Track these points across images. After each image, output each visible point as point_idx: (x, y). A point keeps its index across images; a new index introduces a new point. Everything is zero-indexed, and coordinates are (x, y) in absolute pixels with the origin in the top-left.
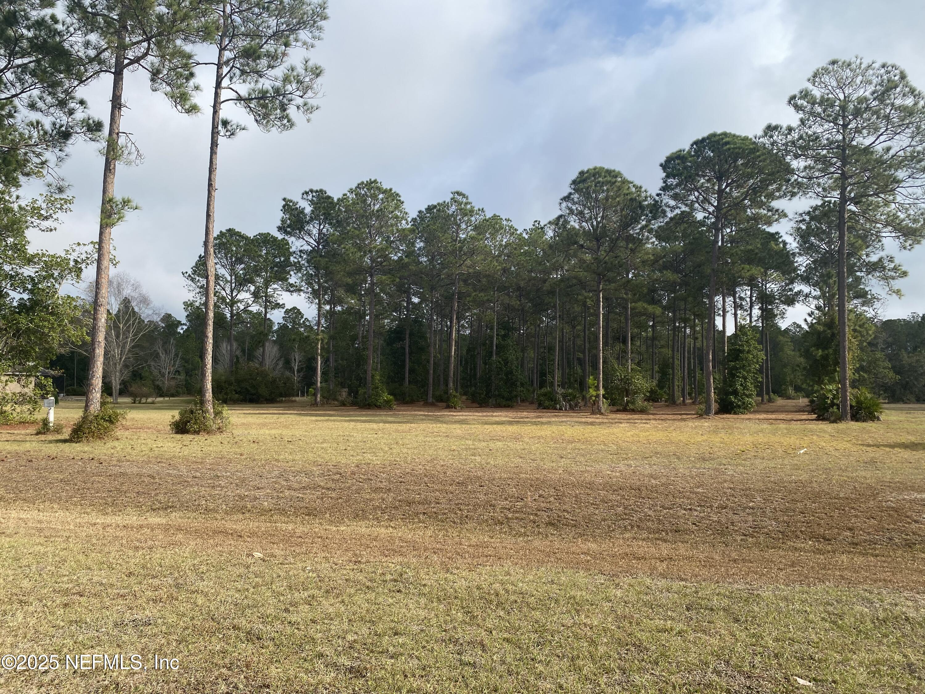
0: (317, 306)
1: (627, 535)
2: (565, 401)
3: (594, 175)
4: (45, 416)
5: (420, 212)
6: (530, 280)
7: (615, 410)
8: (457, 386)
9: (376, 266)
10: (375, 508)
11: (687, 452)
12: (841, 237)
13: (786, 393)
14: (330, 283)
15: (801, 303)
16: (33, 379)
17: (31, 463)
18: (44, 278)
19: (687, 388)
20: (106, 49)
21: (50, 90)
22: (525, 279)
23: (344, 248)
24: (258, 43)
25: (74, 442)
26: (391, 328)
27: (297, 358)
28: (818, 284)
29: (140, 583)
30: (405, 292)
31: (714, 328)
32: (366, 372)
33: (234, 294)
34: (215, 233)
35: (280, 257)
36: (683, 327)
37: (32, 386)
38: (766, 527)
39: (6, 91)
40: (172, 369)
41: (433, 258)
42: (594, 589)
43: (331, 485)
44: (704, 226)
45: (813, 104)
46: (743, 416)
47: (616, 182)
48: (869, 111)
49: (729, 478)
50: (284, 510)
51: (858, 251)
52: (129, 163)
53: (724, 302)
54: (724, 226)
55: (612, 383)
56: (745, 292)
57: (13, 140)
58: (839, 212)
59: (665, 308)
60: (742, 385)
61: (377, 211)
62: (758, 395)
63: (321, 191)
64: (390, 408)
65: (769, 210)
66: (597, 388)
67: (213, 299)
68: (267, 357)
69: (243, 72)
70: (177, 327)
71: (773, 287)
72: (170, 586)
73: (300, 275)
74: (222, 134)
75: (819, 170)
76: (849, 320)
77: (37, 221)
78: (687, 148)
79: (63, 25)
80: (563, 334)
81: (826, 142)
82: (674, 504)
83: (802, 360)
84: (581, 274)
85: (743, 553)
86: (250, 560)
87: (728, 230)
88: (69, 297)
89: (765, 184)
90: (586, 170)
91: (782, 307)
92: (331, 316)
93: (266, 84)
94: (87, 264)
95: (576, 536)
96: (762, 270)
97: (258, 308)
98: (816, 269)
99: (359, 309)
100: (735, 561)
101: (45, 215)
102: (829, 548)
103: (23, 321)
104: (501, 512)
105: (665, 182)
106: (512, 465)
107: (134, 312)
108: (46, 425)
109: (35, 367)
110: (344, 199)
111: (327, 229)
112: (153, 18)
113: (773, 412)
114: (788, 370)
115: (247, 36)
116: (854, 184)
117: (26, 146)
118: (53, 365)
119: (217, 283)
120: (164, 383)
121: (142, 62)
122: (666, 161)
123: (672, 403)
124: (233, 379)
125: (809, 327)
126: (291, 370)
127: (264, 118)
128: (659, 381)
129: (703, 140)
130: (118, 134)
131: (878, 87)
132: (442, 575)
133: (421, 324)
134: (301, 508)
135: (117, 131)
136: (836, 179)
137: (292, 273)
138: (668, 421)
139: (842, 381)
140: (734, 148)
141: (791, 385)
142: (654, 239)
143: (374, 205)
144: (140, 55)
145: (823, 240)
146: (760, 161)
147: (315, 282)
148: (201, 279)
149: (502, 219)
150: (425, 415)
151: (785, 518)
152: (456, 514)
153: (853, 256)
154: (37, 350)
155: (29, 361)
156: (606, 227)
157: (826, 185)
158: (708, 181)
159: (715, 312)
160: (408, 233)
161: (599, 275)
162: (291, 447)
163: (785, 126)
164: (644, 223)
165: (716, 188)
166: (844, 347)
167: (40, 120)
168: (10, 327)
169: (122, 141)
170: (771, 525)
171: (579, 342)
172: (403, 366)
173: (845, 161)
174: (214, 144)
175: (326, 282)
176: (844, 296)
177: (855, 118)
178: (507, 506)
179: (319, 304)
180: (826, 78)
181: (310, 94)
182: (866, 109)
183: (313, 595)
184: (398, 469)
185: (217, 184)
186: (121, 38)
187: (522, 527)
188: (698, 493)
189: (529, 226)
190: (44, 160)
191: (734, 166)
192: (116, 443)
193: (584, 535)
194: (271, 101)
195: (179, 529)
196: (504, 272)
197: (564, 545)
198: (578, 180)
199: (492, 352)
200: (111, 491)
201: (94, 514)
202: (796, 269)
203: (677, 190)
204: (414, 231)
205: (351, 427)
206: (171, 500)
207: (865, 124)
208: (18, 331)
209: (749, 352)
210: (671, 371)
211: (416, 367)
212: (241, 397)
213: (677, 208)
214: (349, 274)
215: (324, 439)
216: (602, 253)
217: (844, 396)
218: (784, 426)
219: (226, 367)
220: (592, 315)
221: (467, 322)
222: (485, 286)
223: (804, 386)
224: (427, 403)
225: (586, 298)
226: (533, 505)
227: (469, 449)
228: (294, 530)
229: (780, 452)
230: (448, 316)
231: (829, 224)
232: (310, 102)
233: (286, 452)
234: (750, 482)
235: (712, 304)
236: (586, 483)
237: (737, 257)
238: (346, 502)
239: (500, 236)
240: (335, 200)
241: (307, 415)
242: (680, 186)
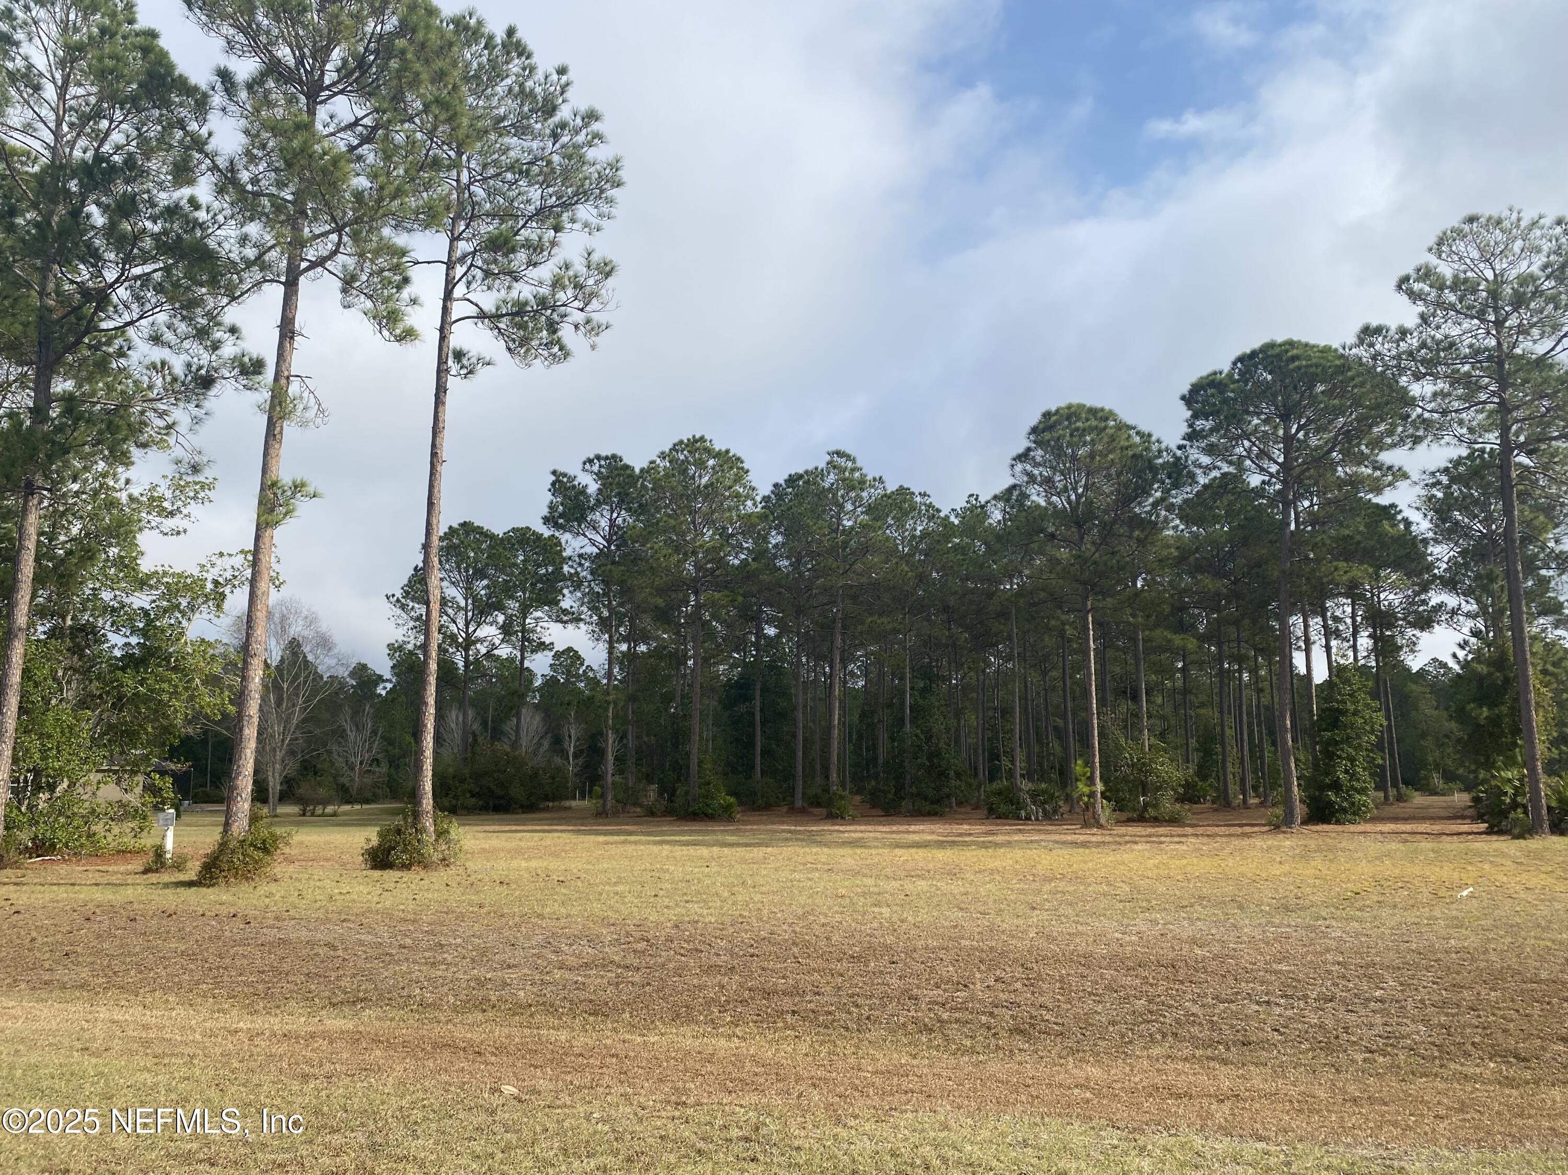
0: (607, 646)
1: (1156, 1051)
2: (1034, 803)
3: (1068, 418)
4: (158, 841)
5: (776, 485)
6: (964, 595)
7: (1124, 818)
8: (844, 776)
9: (703, 577)
10: (709, 1003)
11: (1256, 896)
12: (1508, 511)
13: (1428, 785)
14: (629, 606)
15: (1444, 625)
16: (140, 778)
17: (133, 924)
18: (165, 611)
19: (1250, 778)
20: (273, 247)
21: (184, 313)
22: (956, 593)
23: (652, 548)
24: (512, 227)
25: (205, 885)
26: (730, 680)
27: (573, 732)
28: (1473, 592)
29: (311, 1142)
30: (752, 619)
31: (1292, 671)
32: (688, 754)
33: (471, 629)
34: (442, 529)
35: (546, 565)
36: (1235, 671)
37: (138, 790)
38: (1408, 1036)
39: (116, 317)
40: (367, 756)
41: (799, 561)
42: (1102, 1158)
43: (632, 960)
44: (1263, 497)
45: (1441, 288)
46: (1352, 828)
47: (1105, 428)
48: (1541, 296)
49: (1333, 944)
50: (552, 1006)
51: (1540, 534)
52: (304, 424)
53: (1306, 626)
54: (1298, 497)
55: (1116, 771)
56: (1342, 608)
57: (123, 392)
58: (1501, 467)
59: (1202, 638)
60: (1346, 772)
61: (706, 487)
62: (1377, 789)
63: (614, 457)
64: (730, 819)
65: (1375, 469)
66: (1091, 781)
67: (436, 638)
68: (523, 734)
69: (487, 274)
70: (377, 685)
71: (1391, 598)
72: (361, 1147)
73: (579, 594)
74: (453, 372)
75: (1459, 398)
76: (1533, 654)
77: (158, 519)
78: (1226, 368)
79: (208, 212)
80: (1026, 686)
81: (1467, 350)
82: (1237, 993)
83: (1453, 725)
84: (1054, 582)
85: (1368, 1086)
86: (496, 1101)
87: (1306, 503)
88: (203, 640)
89: (1365, 424)
90: (1053, 409)
91: (1410, 632)
92: (630, 662)
93: (524, 291)
94: (234, 586)
95: (1064, 1053)
96: (1371, 570)
97: (509, 650)
98: (1466, 565)
99: (677, 649)
100: (1355, 1100)
101: (170, 508)
102: (1528, 1075)
103: (129, 683)
104: (930, 1009)
105: (1190, 426)
106: (946, 924)
107: (306, 662)
108: (160, 856)
109: (146, 758)
110: (652, 468)
111: (623, 518)
112: (347, 195)
113: (1406, 819)
114: (1428, 743)
115: (494, 216)
116: (1524, 420)
117: (144, 401)
118: (173, 754)
119: (443, 612)
120: (352, 780)
121: (329, 264)
122: (1191, 391)
123: (1223, 804)
124: (466, 771)
125: (1462, 668)
126: (564, 754)
127: (521, 346)
128: (1200, 767)
129: (1254, 354)
130: (288, 378)
131: (1552, 258)
132: (830, 1129)
133: (780, 671)
134: (581, 1002)
135: (286, 374)
136: (1491, 413)
137: (566, 591)
138: (1218, 839)
139: (1529, 762)
140: (1307, 366)
141: (1437, 767)
142: (1178, 522)
143: (700, 477)
144: (326, 253)
145: (1476, 516)
146: (1355, 386)
147: (604, 606)
148: (416, 606)
149: (913, 493)
150: (790, 832)
151: (1443, 1018)
152: (850, 1013)
153: (1531, 543)
154: (150, 730)
155: (136, 749)
156: (1092, 502)
157: (1474, 423)
158: (1266, 422)
159: (1291, 644)
160: (757, 520)
161: (1085, 583)
162: (563, 891)
163: (1393, 327)
164: (1158, 494)
165: (1281, 432)
166: (1528, 702)
167: (167, 359)
168: (108, 693)
169: (294, 388)
170: (1418, 1033)
171: (1055, 699)
172: (752, 744)
173: (1503, 384)
174: (441, 390)
175: (621, 605)
176: (1521, 612)
177: (1516, 310)
178: (940, 999)
179: (611, 642)
180: (1460, 246)
181: (595, 304)
182: (1534, 294)
183: (605, 1166)
184: (746, 931)
185: (446, 452)
186: (297, 229)
187: (967, 1037)
188: (1280, 972)
189: (960, 503)
190: (170, 422)
191: (1310, 397)
192: (273, 887)
193: (1078, 1051)
194: (533, 318)
195: (376, 1041)
196: (921, 581)
197: (1042, 1070)
198: (1041, 426)
199: (903, 720)
200: (263, 972)
201: (235, 1012)
202: (1431, 566)
203: (1213, 439)
204: (767, 516)
205: (665, 853)
206: (363, 987)
207: (1535, 320)
208: (120, 699)
209: (1356, 713)
210: (1219, 749)
211: (774, 746)
212: (481, 803)
213: (1215, 468)
214: (660, 591)
215: (619, 877)
216: (1088, 546)
217: (1536, 791)
218: (1430, 845)
219: (456, 751)
220: (1076, 652)
221: (858, 667)
222: (888, 606)
223: (1461, 771)
224: (793, 808)
225: (1064, 624)
226: (987, 997)
227: (870, 893)
228: (569, 1041)
229: (1425, 896)
230: (826, 657)
231: (1485, 488)
232: (596, 317)
233: (556, 901)
234: (1373, 951)
235: (1286, 629)
236: (1078, 955)
237: (1324, 549)
238: (659, 990)
239: (911, 522)
240: (637, 471)
241: (589, 833)
242: (1218, 431)
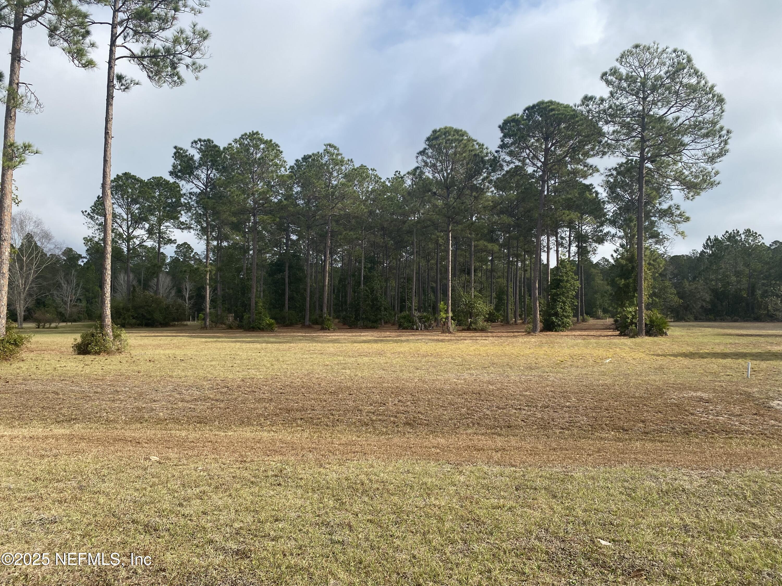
0: (206, 242)
1: (469, 431)
2: (420, 322)
3: (445, 134)
5: (297, 161)
6: (392, 222)
7: (461, 329)
8: (330, 311)
9: (258, 207)
10: (259, 416)
11: (518, 363)
12: (640, 189)
13: (596, 315)
14: (217, 222)
15: (609, 242)
19: (518, 310)
20: (6, 6)
22: (387, 221)
23: (230, 191)
24: (150, 7)
26: (272, 261)
27: (188, 287)
28: (622, 227)
29: (46, 487)
30: (284, 230)
31: (540, 262)
32: (250, 299)
33: (130, 231)
34: (112, 176)
35: (171, 198)
36: (515, 261)
38: (579, 422)
40: (74, 297)
41: (309, 201)
42: (442, 476)
43: (219, 397)
44: (533, 178)
45: (620, 80)
46: (562, 333)
47: (462, 140)
48: (663, 87)
49: (550, 383)
50: (178, 419)
51: (653, 200)
52: (29, 111)
53: (548, 240)
54: (549, 179)
55: (458, 307)
56: (565, 233)
58: (639, 168)
59: (501, 246)
60: (561, 308)
61: (259, 159)
62: (574, 316)
63: (209, 140)
64: (272, 330)
65: (585, 166)
66: (447, 311)
67: (110, 236)
68: (160, 287)
69: (136, 33)
70: (78, 260)
71: (587, 229)
72: (74, 488)
73: (190, 214)
74: (117, 87)
75: (624, 134)
76: (645, 256)
78: (521, 113)
80: (419, 267)
81: (629, 111)
82: (507, 405)
83: (609, 288)
84: (434, 216)
85: (561, 443)
86: (147, 463)
87: (553, 182)
89: (582, 144)
90: (438, 129)
91: (594, 245)
92: (218, 251)
93: (157, 44)
95: (428, 433)
96: (579, 215)
97: (152, 243)
98: (620, 214)
99: (244, 245)
100: (554, 449)
102: (627, 437)
104: (367, 415)
105: (502, 141)
106: (377, 376)
107: (36, 246)
110: (229, 148)
111: (214, 174)
113: (585, 330)
114: (598, 296)
116: (651, 146)
119: (114, 221)
120: (66, 310)
121: (40, 19)
122: (503, 124)
123: (506, 323)
124: (130, 306)
125: (615, 262)
126: (183, 297)
127: (156, 75)
128: (496, 305)
129: (534, 106)
130: (18, 84)
131: (670, 68)
132: (317, 469)
133: (299, 258)
134: (193, 417)
135: (16, 81)
136: (637, 142)
137: (182, 212)
138: (503, 338)
139: (639, 304)
140: (558, 114)
141: (600, 307)
142: (493, 189)
143: (256, 153)
144: (38, 12)
145: (626, 191)
146: (578, 126)
147: (204, 221)
148: (99, 217)
149: (368, 169)
150: (302, 336)
151: (594, 414)
152: (329, 418)
153: (649, 204)
156: (454, 177)
157: (630, 147)
158: (537, 141)
159: (541, 249)
160: (287, 179)
161: (449, 218)
162: (183, 364)
163: (598, 97)
164: (485, 175)
165: (544, 147)
166: (641, 277)
169: (22, 90)
170: (583, 420)
171: (432, 274)
172: (283, 294)
173: (644, 127)
174: (110, 97)
175: (213, 220)
176: (642, 236)
177: (652, 93)
178: (372, 411)
179: (207, 240)
180: (630, 59)
181: (198, 54)
182: (661, 85)
183: (204, 491)
184: (279, 382)
185: (113, 132)
187: (384, 427)
188: (526, 395)
189: (391, 175)
191: (558, 129)
192: (21, 364)
193: (435, 432)
194: (163, 60)
195: (82, 439)
196: (371, 214)
197: (418, 441)
198: (432, 137)
199: (360, 282)
200: (17, 407)
202: (605, 214)
203: (512, 148)
204: (292, 177)
205: (237, 347)
206: (74, 413)
207: (660, 98)
209: (567, 281)
210: (505, 297)
211: (295, 295)
212: (138, 322)
213: (512, 162)
214: (234, 214)
215: (213, 358)
216: (451, 200)
217: (641, 317)
218: (594, 341)
219: (124, 295)
220: (443, 251)
221: (339, 257)
222: (354, 226)
223: (610, 308)
224: (304, 325)
225: (438, 237)
226: (394, 409)
227: (341, 363)
228: (187, 436)
229: (591, 362)
230: (322, 251)
231: (631, 178)
232: (199, 62)
233: (179, 369)
234: (567, 386)
235: (539, 243)
236: (437, 389)
237: (559, 204)
238: (233, 411)
239: (367, 184)
240: (222, 149)
241: (198, 337)
242: (515, 144)
